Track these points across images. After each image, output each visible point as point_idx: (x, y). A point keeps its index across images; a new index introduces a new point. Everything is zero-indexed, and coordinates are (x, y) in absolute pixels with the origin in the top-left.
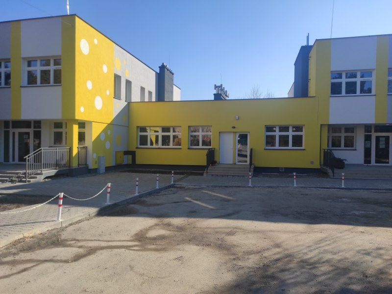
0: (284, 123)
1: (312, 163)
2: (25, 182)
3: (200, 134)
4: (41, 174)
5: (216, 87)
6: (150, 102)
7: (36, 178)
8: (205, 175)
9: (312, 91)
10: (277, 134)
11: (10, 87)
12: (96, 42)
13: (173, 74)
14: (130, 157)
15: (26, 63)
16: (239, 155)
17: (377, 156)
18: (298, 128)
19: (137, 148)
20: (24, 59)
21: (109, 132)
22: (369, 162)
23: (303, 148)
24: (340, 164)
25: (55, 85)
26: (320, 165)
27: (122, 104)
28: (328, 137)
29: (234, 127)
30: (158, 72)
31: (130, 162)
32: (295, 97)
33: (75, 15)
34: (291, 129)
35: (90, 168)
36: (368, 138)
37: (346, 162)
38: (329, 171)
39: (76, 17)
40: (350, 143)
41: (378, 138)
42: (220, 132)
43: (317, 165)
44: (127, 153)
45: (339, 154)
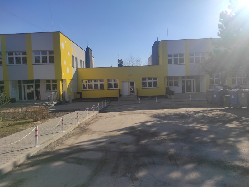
0: (150, 77)
1: (162, 93)
2: (49, 107)
3: (113, 83)
4: (53, 104)
5: (119, 60)
6: (84, 68)
7: (52, 105)
8: (118, 101)
9: (161, 62)
10: (147, 81)
11: (27, 65)
12: (66, 42)
13: (92, 51)
14: (79, 95)
15: (34, 53)
16: (131, 92)
17: (187, 89)
18: (156, 79)
19: (82, 90)
20: (33, 51)
21: (71, 84)
22: (184, 92)
23: (158, 87)
24: (172, 93)
25: (50, 63)
26: (165, 94)
27: (75, 69)
28: (168, 82)
29: (128, 79)
30: (86, 51)
31: (79, 97)
32: (153, 65)
33: (60, 32)
34: (152, 79)
35: (66, 100)
36: (183, 82)
37: (175, 92)
38: (169, 96)
39: (60, 33)
40: (176, 84)
41: (187, 81)
42: (122, 82)
43: (164, 94)
44: (78, 93)
45: (172, 89)
